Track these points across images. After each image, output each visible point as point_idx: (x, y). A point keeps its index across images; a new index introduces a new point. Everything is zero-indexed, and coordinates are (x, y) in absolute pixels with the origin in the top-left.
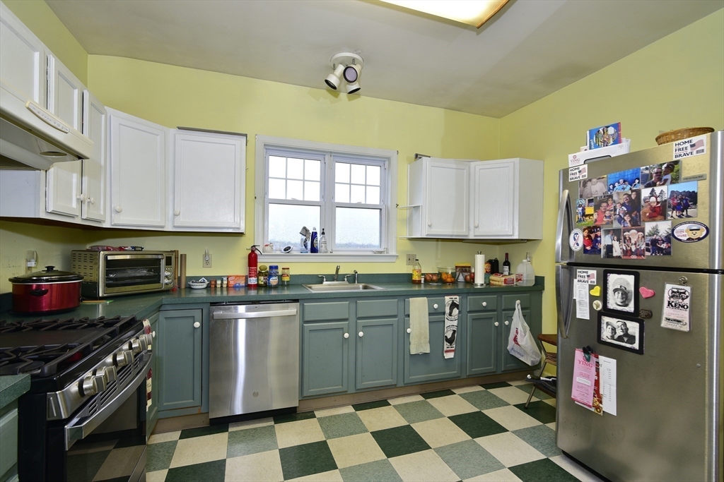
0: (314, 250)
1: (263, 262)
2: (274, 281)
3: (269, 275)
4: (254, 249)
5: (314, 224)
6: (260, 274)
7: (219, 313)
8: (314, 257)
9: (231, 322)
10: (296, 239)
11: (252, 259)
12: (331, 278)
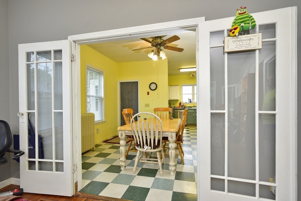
0: (190, 102)
1: (182, 104)
2: (183, 107)
3: (183, 106)
4: (180, 102)
5: (191, 98)
6: (181, 106)
7: (175, 111)
8: (191, 103)
9: (177, 112)
10: (188, 101)
11: (180, 104)
12: (193, 107)
